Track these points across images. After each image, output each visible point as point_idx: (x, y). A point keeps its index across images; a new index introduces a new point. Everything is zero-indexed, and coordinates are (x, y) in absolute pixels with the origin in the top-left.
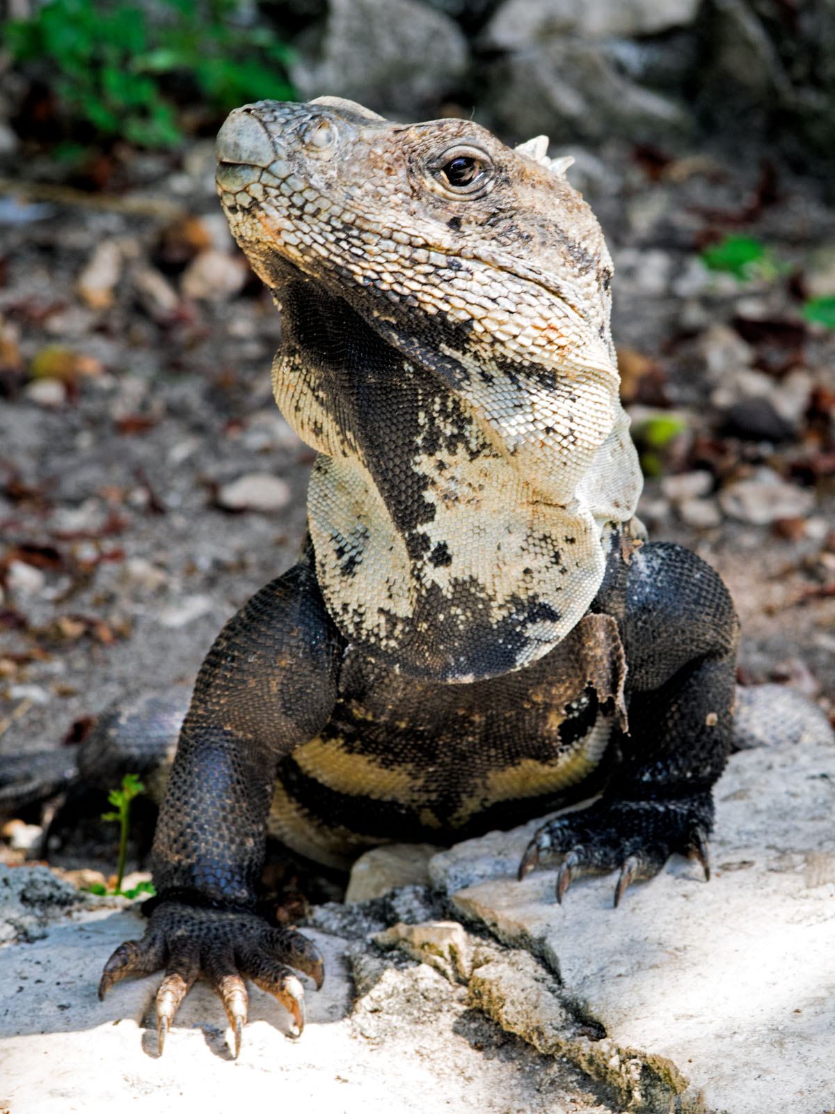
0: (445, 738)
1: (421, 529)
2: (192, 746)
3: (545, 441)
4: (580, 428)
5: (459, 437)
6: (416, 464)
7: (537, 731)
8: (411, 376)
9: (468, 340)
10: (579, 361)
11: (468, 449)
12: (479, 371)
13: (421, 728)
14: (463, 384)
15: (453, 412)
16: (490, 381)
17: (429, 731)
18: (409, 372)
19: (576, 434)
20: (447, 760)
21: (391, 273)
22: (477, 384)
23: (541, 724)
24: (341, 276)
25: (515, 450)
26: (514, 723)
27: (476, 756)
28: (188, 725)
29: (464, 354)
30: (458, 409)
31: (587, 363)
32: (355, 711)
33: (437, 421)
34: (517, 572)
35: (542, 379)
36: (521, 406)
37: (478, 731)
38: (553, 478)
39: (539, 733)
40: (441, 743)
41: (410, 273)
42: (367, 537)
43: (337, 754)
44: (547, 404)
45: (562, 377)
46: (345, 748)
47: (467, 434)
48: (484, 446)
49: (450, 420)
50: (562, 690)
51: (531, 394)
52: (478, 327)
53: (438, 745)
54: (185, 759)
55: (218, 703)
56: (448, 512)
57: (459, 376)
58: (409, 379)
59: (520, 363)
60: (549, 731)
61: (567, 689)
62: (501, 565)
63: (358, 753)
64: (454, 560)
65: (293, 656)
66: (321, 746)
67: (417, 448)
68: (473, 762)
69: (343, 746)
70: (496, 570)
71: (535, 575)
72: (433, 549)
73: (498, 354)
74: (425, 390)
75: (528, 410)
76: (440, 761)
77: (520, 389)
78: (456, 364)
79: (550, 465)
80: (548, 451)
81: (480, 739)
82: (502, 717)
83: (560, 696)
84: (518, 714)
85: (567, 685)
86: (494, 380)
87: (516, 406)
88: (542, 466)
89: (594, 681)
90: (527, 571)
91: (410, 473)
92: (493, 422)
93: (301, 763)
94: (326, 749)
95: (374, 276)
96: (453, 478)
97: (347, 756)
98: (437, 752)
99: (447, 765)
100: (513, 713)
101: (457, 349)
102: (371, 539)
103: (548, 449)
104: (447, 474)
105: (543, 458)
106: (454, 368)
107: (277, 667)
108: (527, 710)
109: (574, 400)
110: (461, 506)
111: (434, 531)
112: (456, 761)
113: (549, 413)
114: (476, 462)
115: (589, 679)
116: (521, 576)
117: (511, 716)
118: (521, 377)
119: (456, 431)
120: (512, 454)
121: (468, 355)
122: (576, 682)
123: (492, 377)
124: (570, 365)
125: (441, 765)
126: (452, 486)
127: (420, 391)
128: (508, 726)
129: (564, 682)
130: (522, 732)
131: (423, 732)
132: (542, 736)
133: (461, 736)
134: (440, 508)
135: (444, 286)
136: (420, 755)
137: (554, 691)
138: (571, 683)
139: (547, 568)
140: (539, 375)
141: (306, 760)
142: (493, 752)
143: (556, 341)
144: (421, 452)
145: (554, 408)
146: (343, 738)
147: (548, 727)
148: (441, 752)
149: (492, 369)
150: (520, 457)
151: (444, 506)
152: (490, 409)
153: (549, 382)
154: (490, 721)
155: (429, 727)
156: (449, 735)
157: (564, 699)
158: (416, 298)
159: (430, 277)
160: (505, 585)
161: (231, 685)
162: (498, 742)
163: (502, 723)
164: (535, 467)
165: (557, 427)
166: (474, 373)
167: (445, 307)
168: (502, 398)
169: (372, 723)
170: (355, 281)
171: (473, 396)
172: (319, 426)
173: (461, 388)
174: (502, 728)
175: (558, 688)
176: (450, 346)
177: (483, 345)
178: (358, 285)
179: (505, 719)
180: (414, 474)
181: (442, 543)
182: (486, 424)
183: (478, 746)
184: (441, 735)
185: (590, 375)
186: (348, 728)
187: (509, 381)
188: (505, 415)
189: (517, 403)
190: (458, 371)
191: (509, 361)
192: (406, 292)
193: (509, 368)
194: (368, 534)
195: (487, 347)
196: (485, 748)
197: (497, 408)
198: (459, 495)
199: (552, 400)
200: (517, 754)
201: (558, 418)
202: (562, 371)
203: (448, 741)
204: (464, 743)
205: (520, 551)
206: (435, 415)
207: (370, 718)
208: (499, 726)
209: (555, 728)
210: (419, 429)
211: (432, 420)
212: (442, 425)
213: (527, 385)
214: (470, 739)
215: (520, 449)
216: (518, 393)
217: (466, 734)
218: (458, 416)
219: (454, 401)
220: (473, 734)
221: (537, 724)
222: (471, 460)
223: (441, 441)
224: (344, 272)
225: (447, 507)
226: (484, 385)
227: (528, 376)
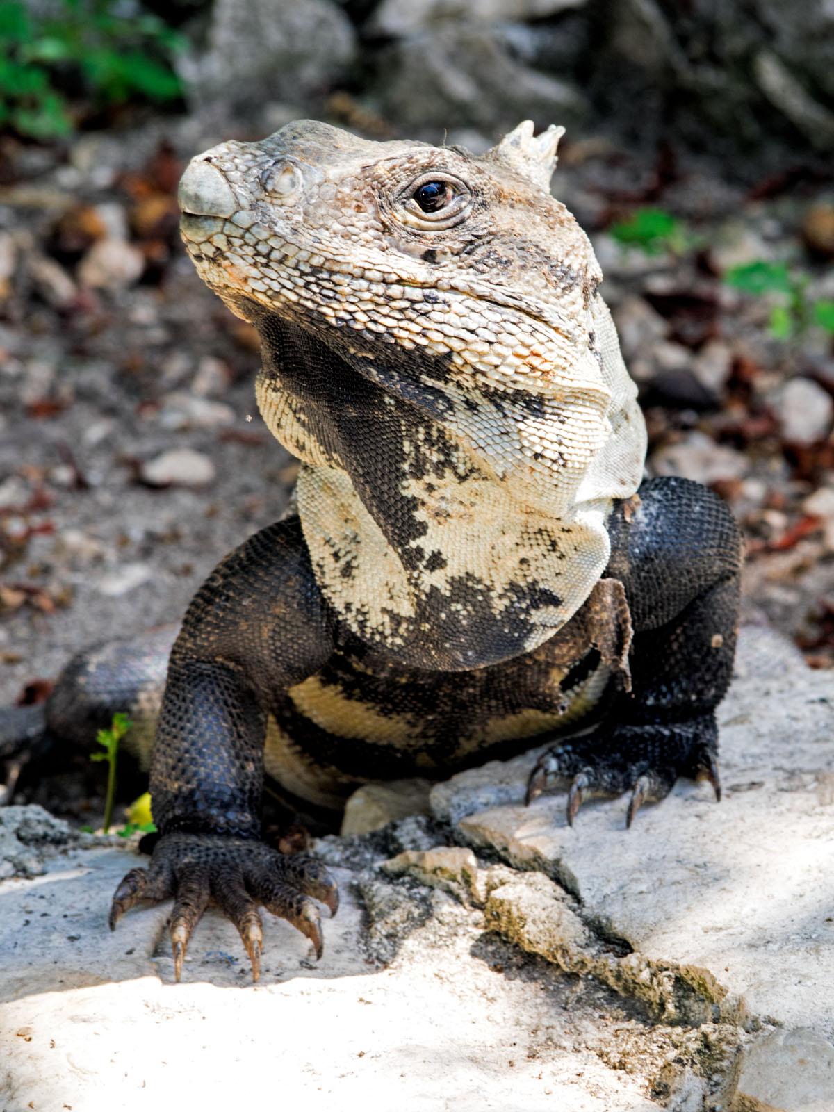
0: (447, 689)
1: (413, 544)
2: (183, 675)
3: (534, 467)
4: (570, 451)
5: (447, 463)
6: (404, 488)
7: (538, 687)
8: (393, 409)
9: (449, 371)
10: (566, 383)
11: (456, 473)
12: (464, 399)
13: (422, 682)
14: (446, 415)
15: (438, 440)
16: (475, 409)
17: (430, 684)
18: (390, 404)
19: (566, 457)
20: (447, 709)
21: (365, 312)
22: (461, 413)
23: (543, 680)
24: (313, 319)
25: (504, 476)
26: (516, 680)
27: (476, 706)
28: (177, 656)
29: (446, 383)
30: (443, 438)
31: (575, 384)
32: (355, 665)
33: (422, 449)
34: (513, 562)
35: (528, 404)
36: (507, 433)
37: (478, 684)
38: (545, 499)
39: (541, 690)
40: (441, 693)
41: (385, 310)
42: (359, 542)
43: (336, 699)
44: (534, 431)
45: (549, 400)
46: (344, 695)
47: (454, 460)
48: (472, 471)
49: (436, 448)
50: (565, 650)
51: (517, 421)
52: (458, 361)
53: (438, 695)
54: (178, 687)
55: (207, 639)
56: (441, 527)
57: (442, 407)
58: (391, 411)
59: (504, 392)
60: (551, 688)
61: (570, 648)
62: (496, 560)
63: (357, 700)
64: (449, 562)
65: (287, 604)
66: (319, 689)
67: (404, 474)
68: (473, 711)
69: (341, 692)
70: (491, 564)
71: (532, 563)
72: (427, 557)
73: (480, 384)
74: (409, 421)
75: (515, 437)
76: (439, 710)
77: (505, 416)
78: (439, 394)
79: (541, 488)
80: (537, 476)
81: (481, 691)
82: (503, 674)
83: (563, 656)
84: (520, 669)
85: (571, 645)
86: (479, 408)
87: (502, 433)
88: (533, 489)
89: (599, 644)
90: (523, 561)
91: (398, 498)
92: (480, 451)
93: (297, 701)
94: (325, 693)
95: (348, 317)
96: (443, 498)
97: (345, 702)
98: (438, 702)
99: (447, 713)
100: (515, 669)
101: (439, 380)
102: (362, 545)
103: (538, 474)
104: (436, 494)
105: (533, 483)
106: (436, 399)
107: (271, 614)
108: (528, 666)
109: (563, 422)
110: (453, 521)
111: (425, 545)
112: (456, 710)
113: (537, 440)
114: (466, 484)
115: (593, 641)
116: (517, 565)
117: (513, 673)
118: (506, 405)
119: (442, 458)
120: (502, 480)
121: (451, 384)
122: (580, 641)
123: (477, 405)
124: (557, 388)
125: (440, 713)
126: (443, 504)
127: (403, 422)
128: (509, 683)
129: (567, 642)
130: (523, 689)
131: (423, 685)
132: (544, 694)
133: (461, 688)
134: (432, 523)
135: (421, 320)
136: (420, 705)
137: (557, 651)
138: (575, 643)
139: (544, 555)
140: (525, 401)
141: (303, 699)
142: (493, 703)
143: (540, 367)
144: (408, 476)
145: (541, 434)
146: (342, 685)
147: (550, 683)
148: (442, 702)
149: (476, 397)
150: (510, 483)
151: (435, 522)
152: (476, 438)
153: (536, 407)
154: (491, 677)
155: (430, 681)
156: (450, 687)
157: (566, 659)
158: (392, 335)
159: (406, 312)
160: (502, 574)
161: (222, 624)
162: (499, 695)
163: (503, 680)
164: (525, 491)
165: (546, 453)
166: (458, 401)
167: (423, 341)
168: (488, 426)
169: (370, 677)
170: (327, 323)
171: (457, 426)
172: (301, 443)
173: (444, 420)
174: (502, 684)
175: (561, 648)
176: (431, 377)
177: (464, 376)
178: (331, 326)
179: (507, 675)
180: (403, 497)
181: (436, 551)
182: (473, 452)
183: (478, 698)
184: (442, 686)
185: (579, 395)
186: (348, 677)
187: (493, 408)
188: (491, 443)
189: (503, 431)
190: (441, 401)
191: (492, 390)
192: (381, 329)
193: (494, 397)
194: (358, 539)
195: (469, 378)
196: (486, 699)
197: (483, 436)
198: (450, 512)
199: (539, 426)
200: (519, 705)
201: (546, 443)
202: (548, 394)
203: (448, 692)
204: (465, 694)
205: (515, 546)
206: (420, 444)
207: (369, 672)
208: (500, 682)
209: (557, 684)
210: (405, 456)
211: (417, 448)
212: (428, 452)
213: (513, 412)
214: (471, 690)
215: (508, 475)
216: (504, 421)
217: (467, 685)
218: (444, 444)
219: (438, 430)
220: (474, 686)
221: (539, 681)
222: (460, 483)
223: (428, 466)
224: (315, 315)
225: (439, 523)
226: (469, 413)
227: (514, 403)
